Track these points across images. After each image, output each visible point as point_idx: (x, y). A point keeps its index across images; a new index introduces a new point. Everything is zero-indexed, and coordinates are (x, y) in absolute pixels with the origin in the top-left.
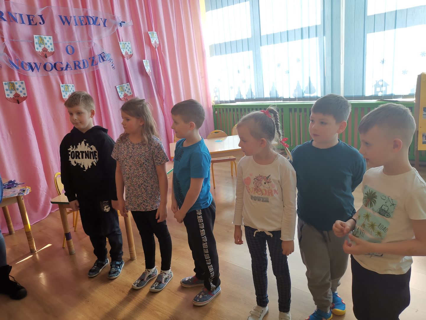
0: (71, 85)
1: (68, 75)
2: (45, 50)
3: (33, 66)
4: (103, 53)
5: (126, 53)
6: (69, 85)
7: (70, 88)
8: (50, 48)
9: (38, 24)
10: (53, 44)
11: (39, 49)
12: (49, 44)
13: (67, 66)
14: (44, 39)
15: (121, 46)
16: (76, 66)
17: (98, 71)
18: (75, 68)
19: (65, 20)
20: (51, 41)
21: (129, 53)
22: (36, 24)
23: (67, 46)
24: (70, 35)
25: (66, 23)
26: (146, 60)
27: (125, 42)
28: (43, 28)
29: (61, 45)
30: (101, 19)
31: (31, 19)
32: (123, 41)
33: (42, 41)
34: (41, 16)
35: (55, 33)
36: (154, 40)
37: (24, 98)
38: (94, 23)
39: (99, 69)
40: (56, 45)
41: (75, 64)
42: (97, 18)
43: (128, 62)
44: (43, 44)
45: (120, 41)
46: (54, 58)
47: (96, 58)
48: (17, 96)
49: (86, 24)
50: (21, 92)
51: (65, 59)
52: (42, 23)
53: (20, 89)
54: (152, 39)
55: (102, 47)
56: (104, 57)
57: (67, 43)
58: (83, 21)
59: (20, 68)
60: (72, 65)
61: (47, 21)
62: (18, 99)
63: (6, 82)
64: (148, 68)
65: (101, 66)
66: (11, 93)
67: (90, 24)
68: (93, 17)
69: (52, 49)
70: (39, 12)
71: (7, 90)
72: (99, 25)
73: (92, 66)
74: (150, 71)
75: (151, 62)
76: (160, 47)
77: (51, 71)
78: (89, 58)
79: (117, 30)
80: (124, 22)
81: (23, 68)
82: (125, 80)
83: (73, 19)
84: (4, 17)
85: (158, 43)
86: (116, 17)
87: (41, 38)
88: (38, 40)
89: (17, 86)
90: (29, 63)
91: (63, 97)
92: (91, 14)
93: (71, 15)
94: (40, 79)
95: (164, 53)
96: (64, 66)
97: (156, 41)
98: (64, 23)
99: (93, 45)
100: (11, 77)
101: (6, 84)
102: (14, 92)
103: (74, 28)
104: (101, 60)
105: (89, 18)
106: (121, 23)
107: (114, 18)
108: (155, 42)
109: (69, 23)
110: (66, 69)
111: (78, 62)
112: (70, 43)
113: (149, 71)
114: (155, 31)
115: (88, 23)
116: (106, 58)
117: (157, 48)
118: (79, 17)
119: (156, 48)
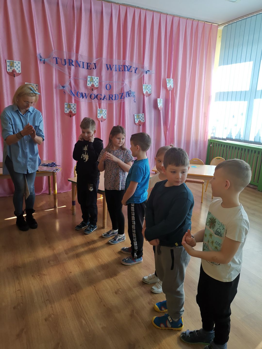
0: (105, 110)
1: (104, 103)
2: (93, 86)
3: (84, 95)
4: (130, 91)
5: (147, 93)
6: (103, 110)
7: (103, 112)
8: (96, 85)
9: (92, 68)
10: (98, 82)
11: (89, 85)
12: (96, 82)
13: (104, 97)
14: (94, 79)
15: (144, 87)
16: (110, 98)
17: (124, 103)
18: (109, 100)
19: (110, 67)
20: (98, 80)
21: (149, 93)
22: (91, 69)
23: (107, 84)
24: (111, 77)
25: (110, 69)
26: (160, 99)
27: (147, 85)
28: (95, 71)
29: (104, 84)
30: (134, 67)
31: (89, 65)
32: (146, 83)
33: (92, 80)
34: (95, 64)
35: (101, 75)
36: (170, 85)
37: (74, 115)
38: (128, 70)
39: (125, 102)
40: (100, 83)
41: (110, 96)
42: (131, 67)
43: (146, 99)
44: (93, 82)
45: (144, 84)
46: (97, 91)
47: (124, 94)
48: (71, 112)
49: (123, 71)
50: (73, 110)
51: (104, 92)
52: (94, 68)
53: (73, 108)
54: (168, 84)
55: (130, 87)
56: (130, 94)
57: (108, 82)
58: (121, 68)
59: (76, 95)
60: (107, 97)
61: (98, 67)
62: (71, 115)
63: (67, 103)
64: (160, 104)
65: (127, 100)
66: (68, 110)
67: (125, 71)
68: (129, 66)
69: (97, 86)
70: (94, 61)
71: (66, 108)
72: (132, 71)
73: (120, 99)
74: (162, 107)
75: (164, 100)
76: (174, 91)
77: (94, 99)
78: (120, 94)
79: (144, 76)
80: (149, 71)
81: (78, 96)
82: (141, 111)
83: (114, 66)
84: (74, 63)
85: (172, 87)
86: (145, 67)
87: (92, 78)
88: (90, 79)
89: (72, 106)
90: (82, 93)
91: (98, 117)
92: (127, 64)
93: (114, 64)
94: (87, 104)
95: (175, 95)
96: (103, 97)
97: (171, 85)
98: (108, 69)
99: (125, 85)
100: (70, 101)
101: (66, 104)
102: (69, 110)
103: (114, 72)
104: (128, 96)
105: (125, 66)
106: (147, 72)
107: (143, 67)
108: (170, 87)
109: (111, 69)
110: (103, 99)
111: (112, 95)
112: (110, 83)
113: (161, 107)
114: (172, 78)
115: (124, 70)
116: (131, 94)
117: (172, 91)
118: (119, 65)
119: (170, 91)
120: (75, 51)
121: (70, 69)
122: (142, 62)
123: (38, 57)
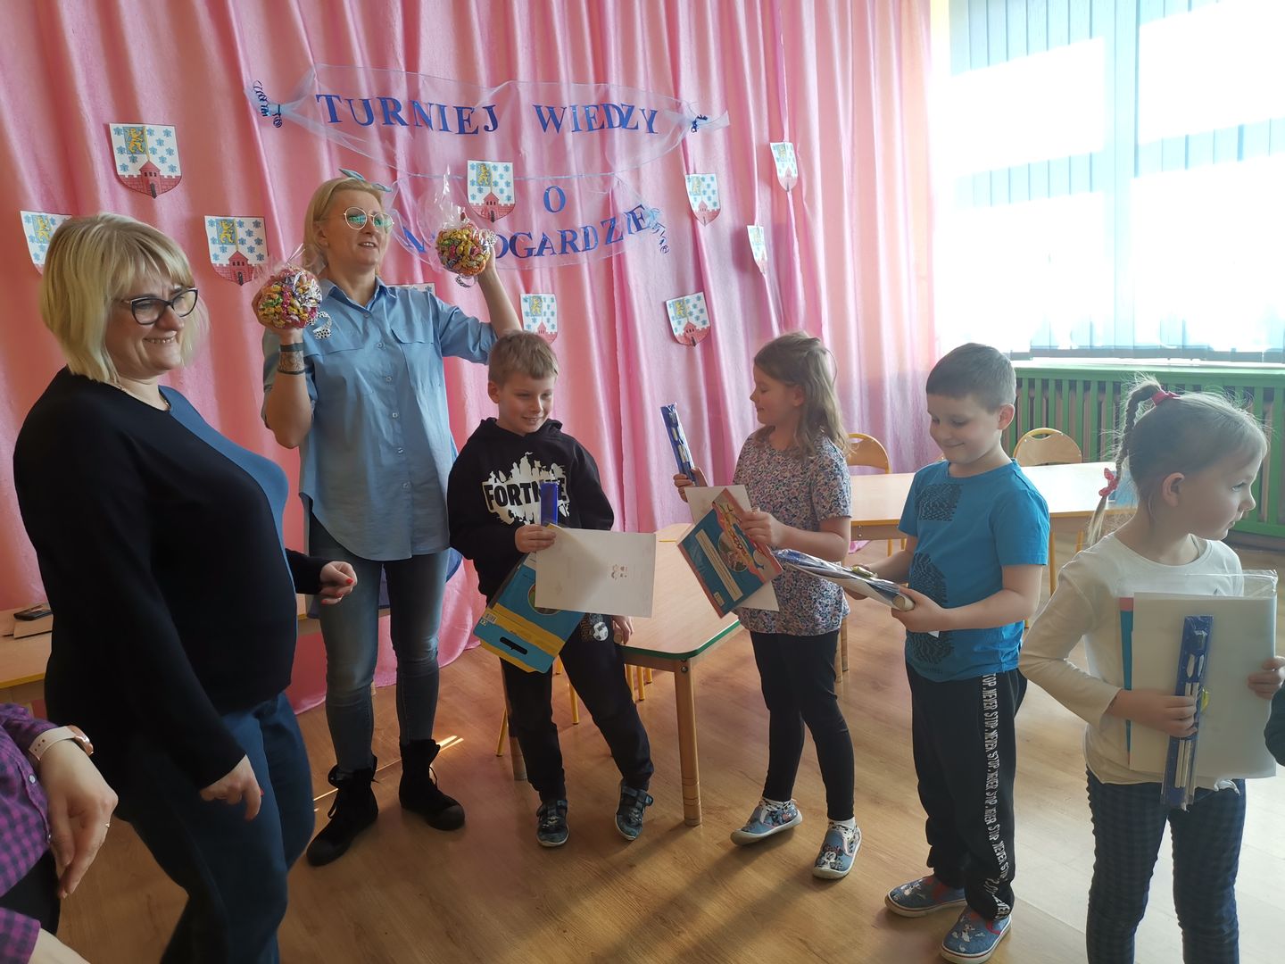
0: (548, 297)
1: (542, 269)
2: (491, 200)
4: (641, 206)
5: (703, 207)
6: (543, 296)
7: (544, 308)
8: (505, 195)
9: (481, 129)
10: (512, 184)
11: (477, 199)
12: (502, 184)
13: (544, 243)
14: (493, 172)
15: (689, 187)
16: (567, 244)
17: (621, 259)
18: (563, 251)
19: (549, 118)
20: (509, 176)
21: (710, 208)
22: (476, 132)
23: (548, 189)
24: (557, 156)
25: (551, 125)
26: (755, 227)
27: (701, 176)
28: (492, 141)
29: (532, 187)
30: (643, 110)
31: (465, 117)
32: (698, 172)
33: (486, 178)
34: (489, 109)
35: (520, 152)
36: (786, 169)
38: (623, 123)
39: (624, 254)
40: (520, 185)
41: (564, 238)
42: (631, 109)
43: (704, 231)
44: (489, 185)
45: (688, 174)
46: (512, 224)
47: (620, 222)
49: (602, 127)
51: (539, 223)
52: (491, 128)
54: (778, 165)
55: (638, 189)
56: (642, 218)
57: (548, 180)
58: (594, 117)
60: (555, 241)
61: (504, 121)
64: (760, 250)
65: (632, 245)
67: (611, 126)
68: (622, 105)
69: (509, 198)
70: (486, 98)
72: (637, 128)
73: (606, 243)
74: (766, 258)
75: (770, 231)
76: (800, 188)
77: (500, 257)
79: (684, 142)
80: (705, 118)
82: (691, 285)
83: (568, 113)
84: (403, 114)
85: (795, 175)
86: (684, 104)
87: (485, 168)
88: (478, 175)
92: (616, 98)
93: (566, 104)
95: (809, 206)
96: (536, 244)
97: (791, 168)
98: (545, 127)
99: (615, 184)
100: (404, 274)
103: (570, 137)
104: (633, 228)
105: (611, 108)
106: (695, 122)
107: (677, 107)
109: (558, 126)
110: (540, 253)
111: (572, 232)
112: (556, 180)
113: (763, 259)
114: (790, 141)
115: (606, 125)
116: (647, 220)
117: (792, 189)
118: (585, 107)
119: (788, 190)
120: (401, 61)
121: (388, 138)
122: (671, 85)
123: (252, 98)
